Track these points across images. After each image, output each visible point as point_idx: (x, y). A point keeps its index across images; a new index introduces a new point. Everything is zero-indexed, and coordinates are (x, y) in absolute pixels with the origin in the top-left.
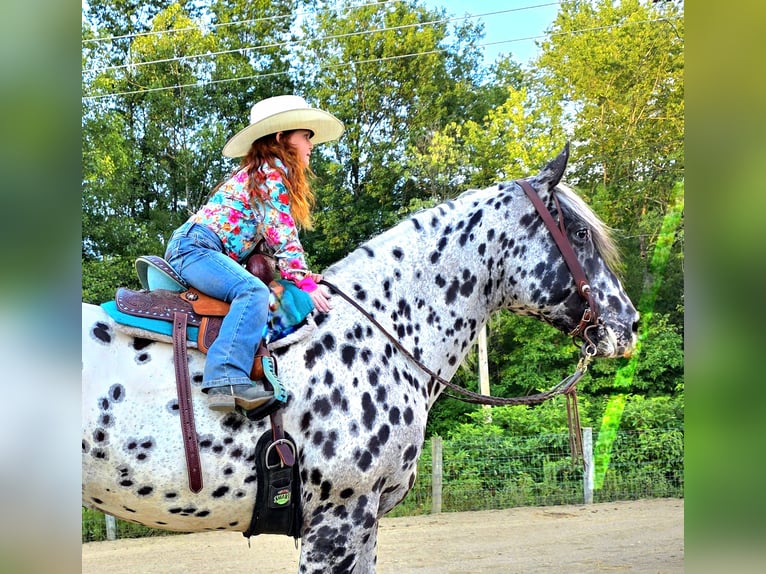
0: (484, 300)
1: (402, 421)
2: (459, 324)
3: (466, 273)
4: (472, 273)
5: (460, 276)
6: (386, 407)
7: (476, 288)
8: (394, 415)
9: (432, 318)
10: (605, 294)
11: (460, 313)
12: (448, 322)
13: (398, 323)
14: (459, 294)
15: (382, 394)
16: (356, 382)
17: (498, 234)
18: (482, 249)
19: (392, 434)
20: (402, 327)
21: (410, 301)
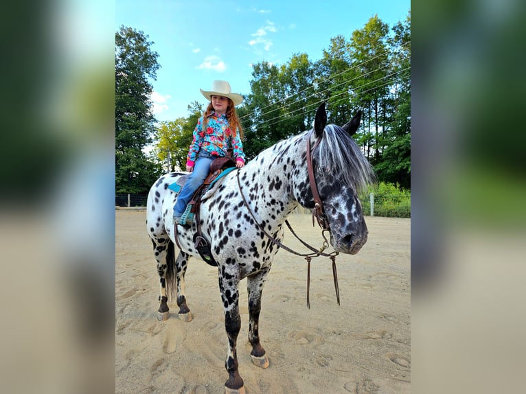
0: (286, 193)
1: (234, 235)
2: (273, 202)
3: (278, 179)
4: (280, 179)
5: (275, 179)
6: (227, 229)
7: (282, 187)
8: (231, 232)
9: (263, 195)
10: (338, 211)
11: (274, 197)
12: (269, 200)
13: (252, 194)
14: (274, 188)
15: (227, 222)
16: (219, 217)
17: (291, 161)
18: (285, 167)
19: (229, 240)
20: (253, 195)
21: (259, 185)
